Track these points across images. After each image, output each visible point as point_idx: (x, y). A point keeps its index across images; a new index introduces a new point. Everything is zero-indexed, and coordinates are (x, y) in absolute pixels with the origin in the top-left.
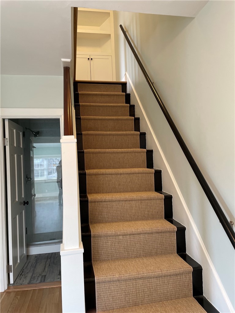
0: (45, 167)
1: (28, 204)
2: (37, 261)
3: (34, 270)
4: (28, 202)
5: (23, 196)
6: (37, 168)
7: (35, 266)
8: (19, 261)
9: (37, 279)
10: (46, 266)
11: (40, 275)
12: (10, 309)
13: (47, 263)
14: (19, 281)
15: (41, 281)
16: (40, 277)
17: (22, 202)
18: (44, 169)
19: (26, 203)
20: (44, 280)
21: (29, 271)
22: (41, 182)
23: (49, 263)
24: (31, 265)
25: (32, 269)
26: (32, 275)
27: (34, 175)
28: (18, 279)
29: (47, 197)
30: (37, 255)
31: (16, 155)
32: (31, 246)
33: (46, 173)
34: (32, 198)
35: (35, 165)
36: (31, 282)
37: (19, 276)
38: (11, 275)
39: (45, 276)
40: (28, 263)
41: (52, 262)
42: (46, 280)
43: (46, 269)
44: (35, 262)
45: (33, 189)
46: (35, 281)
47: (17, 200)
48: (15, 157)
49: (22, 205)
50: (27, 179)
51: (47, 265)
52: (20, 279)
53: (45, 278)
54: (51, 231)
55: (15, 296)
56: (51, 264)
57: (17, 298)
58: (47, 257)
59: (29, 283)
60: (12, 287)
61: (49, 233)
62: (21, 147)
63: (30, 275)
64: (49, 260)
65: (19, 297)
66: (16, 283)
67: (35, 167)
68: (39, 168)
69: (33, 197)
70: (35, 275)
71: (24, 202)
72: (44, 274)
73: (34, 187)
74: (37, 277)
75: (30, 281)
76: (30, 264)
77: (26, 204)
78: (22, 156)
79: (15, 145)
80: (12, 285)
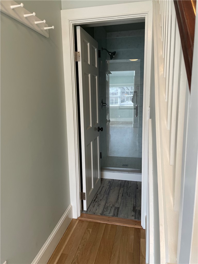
0: (119, 95)
1: (102, 131)
2: (110, 187)
3: (107, 198)
4: (102, 128)
5: (97, 122)
6: (112, 96)
7: (109, 193)
8: (93, 187)
9: (110, 210)
10: (119, 195)
11: (113, 206)
12: (80, 246)
13: (120, 193)
14: (92, 209)
15: (114, 215)
16: (113, 208)
17: (97, 127)
18: (118, 97)
19: (101, 129)
20: (118, 214)
21: (103, 198)
22: (116, 108)
23: (122, 193)
24: (104, 191)
25: (105, 196)
26: (105, 204)
27: (109, 102)
28: (91, 206)
29: (119, 122)
30: (110, 180)
31: (89, 75)
32: (105, 171)
33: (119, 100)
34: (107, 124)
35: (110, 94)
36: (104, 214)
37: (93, 202)
38: (85, 202)
39: (118, 208)
40: (102, 188)
41: (126, 192)
42: (119, 215)
43: (120, 200)
44: (108, 188)
45: (108, 114)
46: (108, 213)
47: (91, 126)
48: (88, 77)
49: (97, 131)
50: (102, 104)
51: (121, 195)
52: (94, 207)
53: (118, 211)
54: (124, 155)
55: (87, 228)
56: (124, 195)
57: (89, 231)
58: (120, 184)
59: (102, 214)
60: (85, 215)
61: (122, 157)
62: (96, 66)
63: (103, 203)
64: (122, 189)
65: (91, 230)
66: (89, 210)
67: (110, 95)
68: (114, 96)
69: (108, 122)
70: (108, 205)
71: (99, 128)
72: (117, 205)
73: (109, 113)
74: (110, 208)
75: (103, 211)
76: (104, 189)
77: (100, 131)
78: (96, 77)
79: (89, 63)
80: (85, 212)
